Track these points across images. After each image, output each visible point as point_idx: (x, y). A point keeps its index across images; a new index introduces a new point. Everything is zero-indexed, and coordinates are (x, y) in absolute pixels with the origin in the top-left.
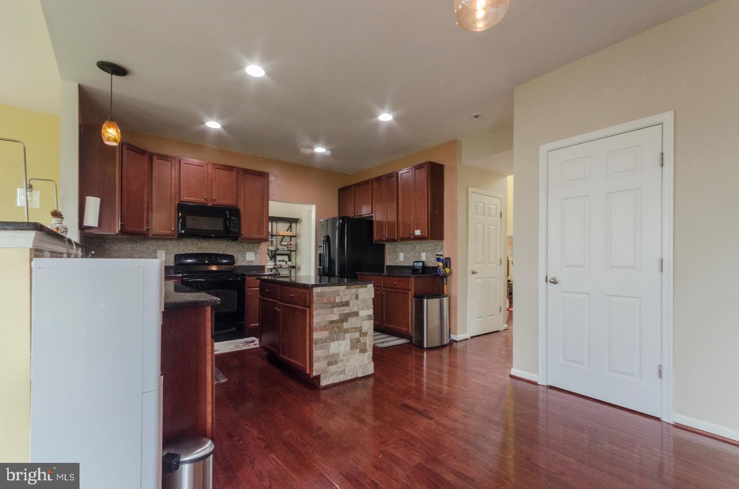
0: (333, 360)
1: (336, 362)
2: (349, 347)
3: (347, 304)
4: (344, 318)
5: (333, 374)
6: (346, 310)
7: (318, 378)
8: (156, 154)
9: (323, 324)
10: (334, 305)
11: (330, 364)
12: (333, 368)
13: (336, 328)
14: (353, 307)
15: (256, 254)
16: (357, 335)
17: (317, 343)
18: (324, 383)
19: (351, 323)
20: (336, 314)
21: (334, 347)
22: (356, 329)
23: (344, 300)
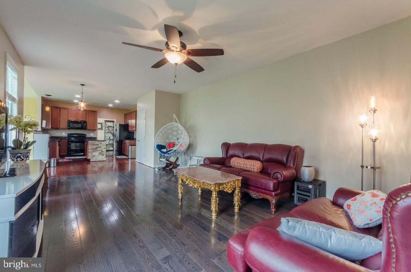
0: (93, 156)
1: (95, 157)
2: (98, 154)
3: (98, 145)
4: (97, 148)
6: (98, 146)
8: (62, 108)
9: (91, 148)
10: (94, 145)
11: (93, 157)
12: (94, 158)
13: (95, 150)
14: (100, 145)
15: (94, 134)
16: (101, 152)
17: (89, 152)
18: (91, 161)
19: (99, 149)
20: (95, 147)
21: (94, 154)
22: (101, 150)
23: (97, 144)
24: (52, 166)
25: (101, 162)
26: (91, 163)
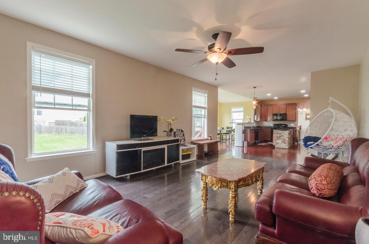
0: (277, 143)
1: (278, 144)
2: (281, 142)
3: (281, 134)
4: (280, 136)
5: (277, 146)
6: (281, 135)
7: (274, 146)
9: (275, 137)
10: (278, 134)
11: (277, 144)
12: (278, 145)
13: (279, 138)
14: (283, 134)
16: (283, 140)
17: (274, 140)
18: (275, 147)
19: (282, 137)
20: (278, 135)
21: (278, 141)
22: (283, 139)
23: (280, 133)
24: (245, 146)
25: (284, 149)
26: (275, 148)
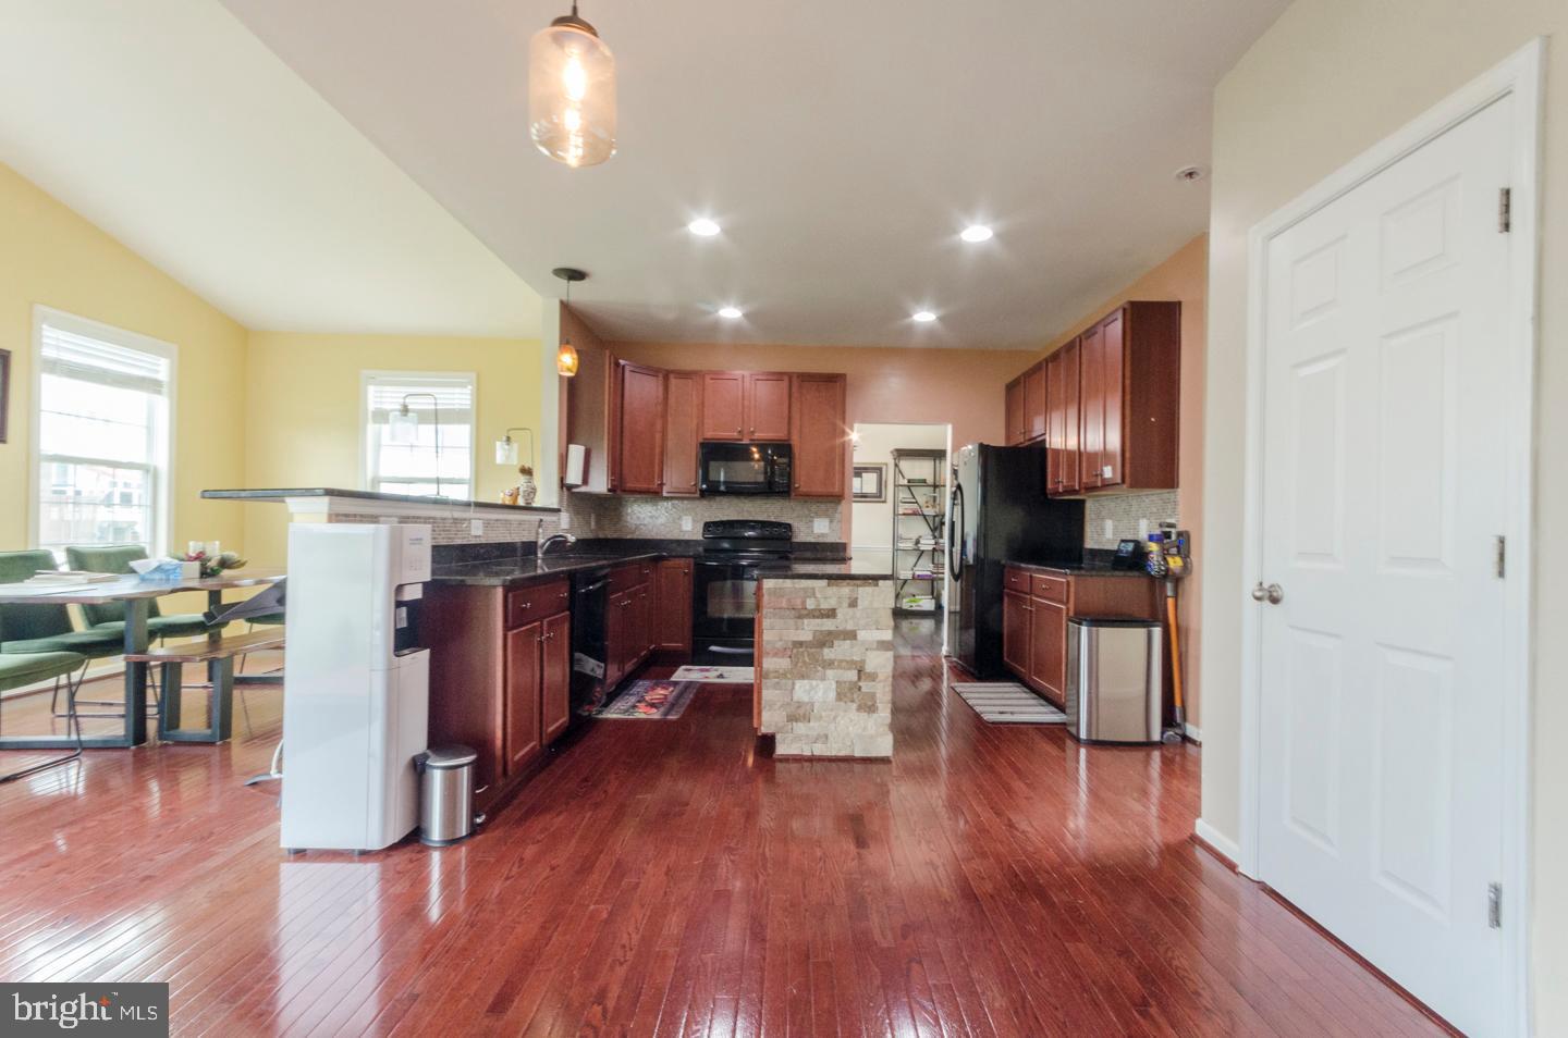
0: (799, 714)
1: (806, 718)
2: (832, 695)
3: (831, 614)
5: (798, 738)
6: (828, 625)
7: (771, 739)
8: (673, 372)
9: (779, 645)
10: (802, 614)
11: (792, 718)
12: (800, 728)
13: (809, 656)
14: (844, 621)
16: (852, 675)
17: (767, 676)
18: (782, 749)
19: (841, 650)
20: (807, 630)
21: (802, 690)
22: (851, 664)
23: (825, 605)
25: (858, 768)
26: (779, 766)
